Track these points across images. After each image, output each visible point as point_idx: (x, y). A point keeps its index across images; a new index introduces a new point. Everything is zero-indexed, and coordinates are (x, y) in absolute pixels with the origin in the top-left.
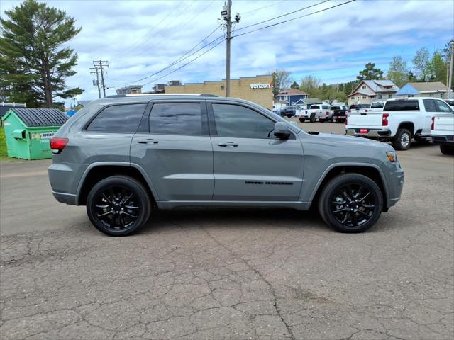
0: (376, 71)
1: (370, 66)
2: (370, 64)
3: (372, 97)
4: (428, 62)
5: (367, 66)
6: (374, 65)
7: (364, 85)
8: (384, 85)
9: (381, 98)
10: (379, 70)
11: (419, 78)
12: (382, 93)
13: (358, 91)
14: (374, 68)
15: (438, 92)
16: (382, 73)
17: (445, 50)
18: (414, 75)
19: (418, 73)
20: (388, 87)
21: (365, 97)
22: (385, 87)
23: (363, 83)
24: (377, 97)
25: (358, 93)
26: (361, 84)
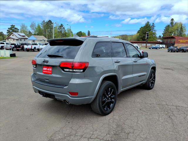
0: (15, 28)
1: (13, 26)
2: (12, 25)
3: (17, 40)
4: (36, 28)
5: (11, 26)
6: (14, 26)
7: (13, 34)
8: (22, 35)
9: (21, 40)
10: (17, 28)
11: (33, 34)
12: (21, 38)
13: (10, 37)
14: (15, 27)
15: (43, 40)
16: (18, 30)
17: (42, 24)
18: (31, 32)
19: (32, 32)
20: (23, 36)
21: (14, 39)
22: (22, 36)
23: (12, 33)
24: (19, 40)
25: (10, 38)
26: (11, 34)
